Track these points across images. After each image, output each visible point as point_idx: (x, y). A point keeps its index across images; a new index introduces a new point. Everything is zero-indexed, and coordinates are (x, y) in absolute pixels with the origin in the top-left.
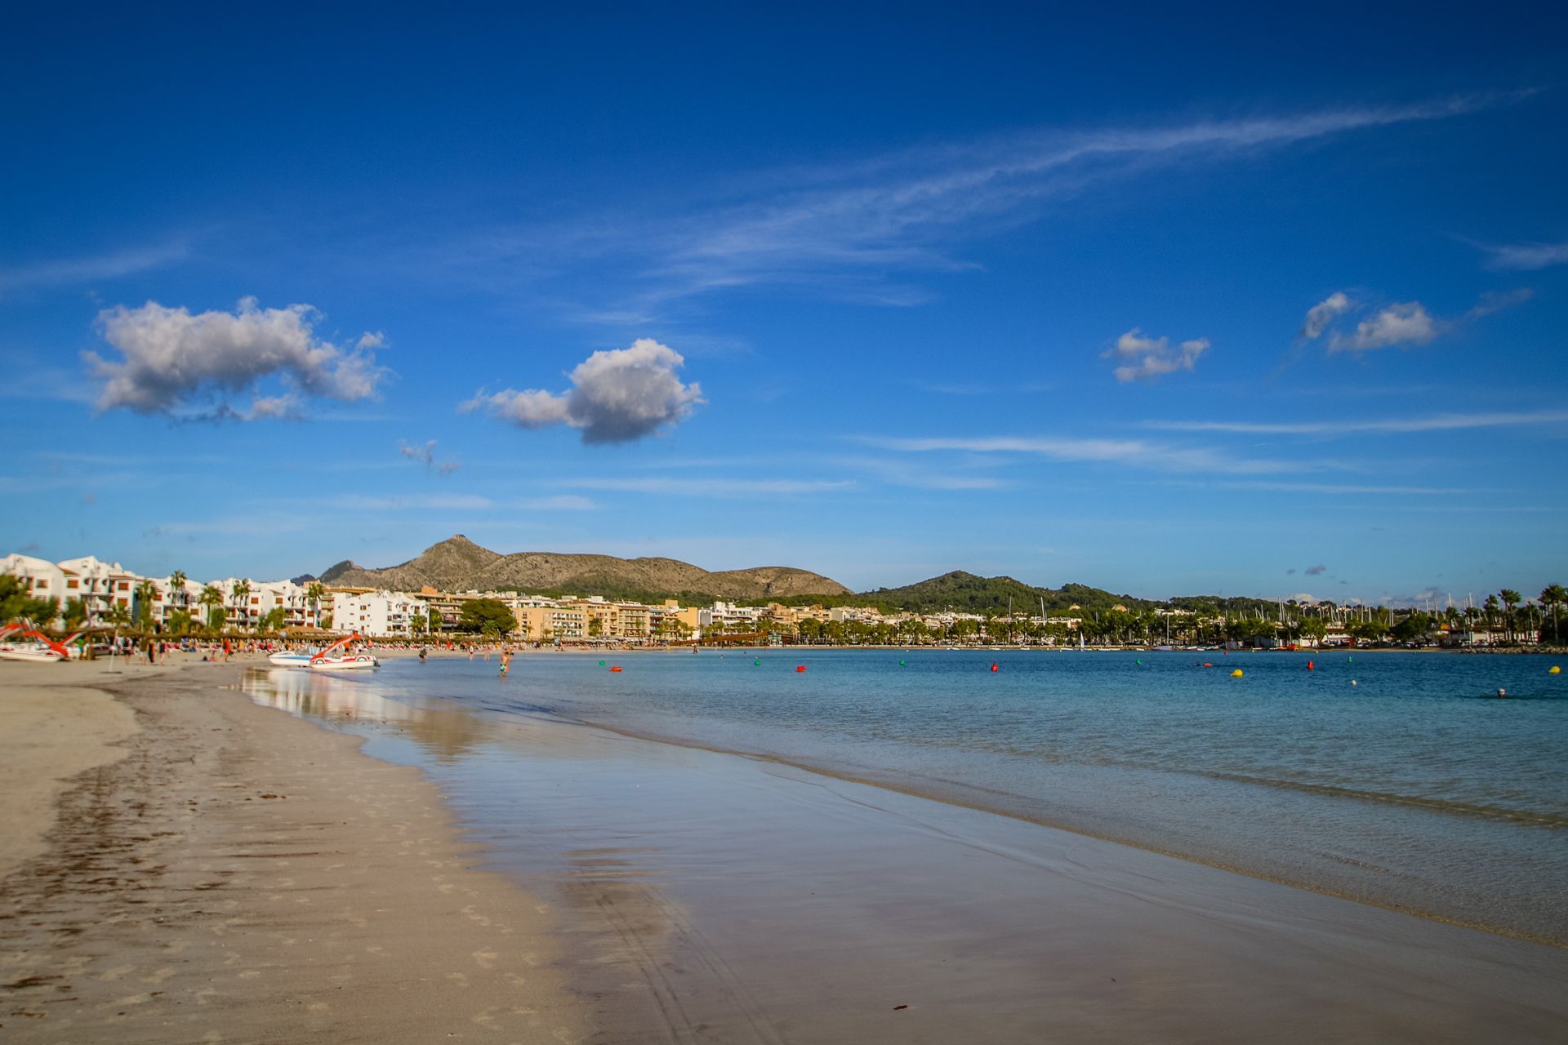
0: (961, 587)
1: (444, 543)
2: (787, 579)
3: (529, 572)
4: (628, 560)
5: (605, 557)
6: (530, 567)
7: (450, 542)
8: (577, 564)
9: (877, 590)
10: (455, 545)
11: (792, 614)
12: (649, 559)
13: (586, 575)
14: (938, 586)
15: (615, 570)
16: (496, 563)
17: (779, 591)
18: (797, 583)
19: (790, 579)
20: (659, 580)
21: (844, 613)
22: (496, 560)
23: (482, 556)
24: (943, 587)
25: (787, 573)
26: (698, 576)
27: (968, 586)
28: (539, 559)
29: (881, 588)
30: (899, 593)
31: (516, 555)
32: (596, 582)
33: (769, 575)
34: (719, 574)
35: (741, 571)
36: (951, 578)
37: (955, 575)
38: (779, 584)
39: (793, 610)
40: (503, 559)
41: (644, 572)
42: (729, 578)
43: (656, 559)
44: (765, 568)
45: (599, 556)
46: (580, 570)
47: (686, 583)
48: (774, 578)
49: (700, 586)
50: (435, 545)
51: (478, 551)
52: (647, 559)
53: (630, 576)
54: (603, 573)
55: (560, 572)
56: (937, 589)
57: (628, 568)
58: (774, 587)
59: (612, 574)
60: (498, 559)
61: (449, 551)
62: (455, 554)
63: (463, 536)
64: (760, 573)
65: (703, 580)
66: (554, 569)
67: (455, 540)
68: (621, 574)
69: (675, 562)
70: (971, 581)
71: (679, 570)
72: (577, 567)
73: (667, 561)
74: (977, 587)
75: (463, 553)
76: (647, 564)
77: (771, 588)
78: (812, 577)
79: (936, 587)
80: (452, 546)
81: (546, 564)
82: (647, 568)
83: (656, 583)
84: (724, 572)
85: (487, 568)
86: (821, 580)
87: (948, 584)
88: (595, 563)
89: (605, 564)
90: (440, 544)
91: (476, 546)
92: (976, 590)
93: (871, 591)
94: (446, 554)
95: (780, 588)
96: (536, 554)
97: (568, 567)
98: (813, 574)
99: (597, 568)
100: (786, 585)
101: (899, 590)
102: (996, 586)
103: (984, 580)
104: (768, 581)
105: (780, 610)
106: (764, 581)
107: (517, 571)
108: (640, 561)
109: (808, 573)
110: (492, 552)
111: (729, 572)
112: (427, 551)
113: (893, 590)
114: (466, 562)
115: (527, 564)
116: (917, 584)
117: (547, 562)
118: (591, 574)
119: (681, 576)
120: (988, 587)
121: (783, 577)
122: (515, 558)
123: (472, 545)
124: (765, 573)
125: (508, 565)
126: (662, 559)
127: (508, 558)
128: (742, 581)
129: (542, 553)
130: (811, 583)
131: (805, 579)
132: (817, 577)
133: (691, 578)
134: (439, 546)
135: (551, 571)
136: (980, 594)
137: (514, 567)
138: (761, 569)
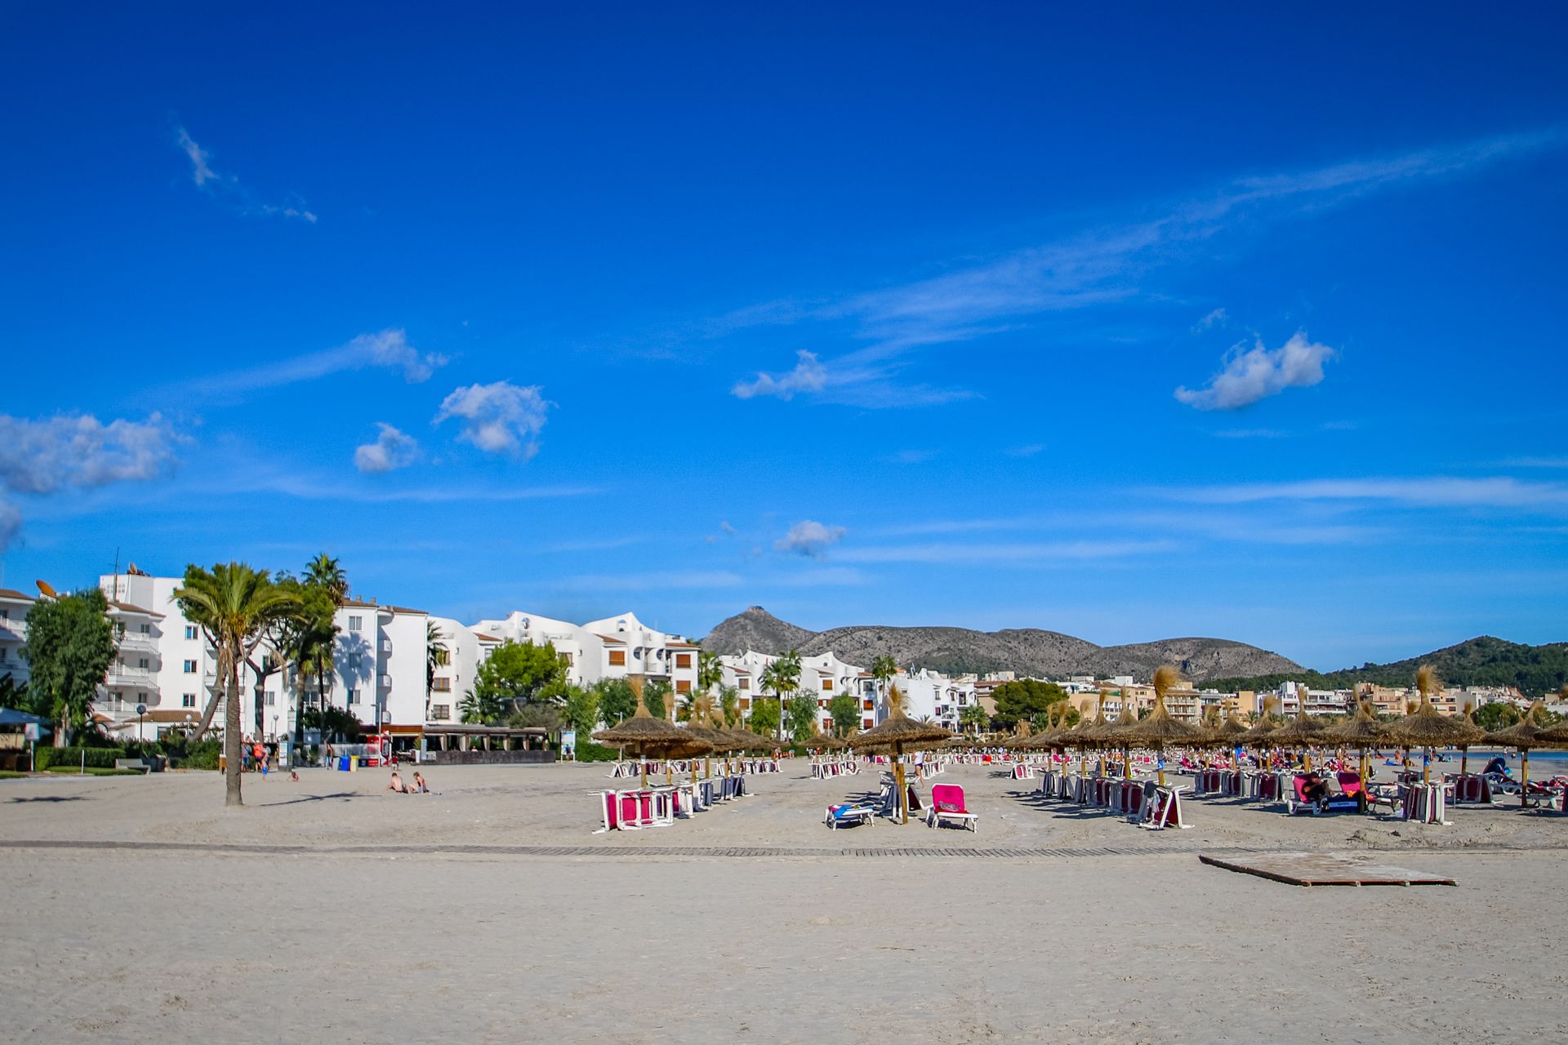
0: (1494, 660)
1: (736, 617)
2: (1212, 654)
3: (858, 653)
4: (989, 634)
5: (958, 630)
6: (859, 646)
7: (745, 616)
8: (921, 641)
9: (1360, 666)
10: (750, 619)
11: (1399, 699)
12: (1017, 632)
13: (935, 655)
14: (1456, 659)
15: (972, 647)
16: (813, 641)
17: (1201, 672)
18: (1227, 659)
19: (1215, 654)
20: (1032, 660)
22: (812, 638)
23: (787, 634)
24: (1463, 661)
25: (1210, 646)
26: (1086, 653)
27: (1505, 659)
28: (869, 635)
29: (1366, 664)
30: (1395, 671)
31: (839, 630)
32: (949, 664)
33: (1185, 649)
34: (1113, 649)
35: (1145, 644)
36: (1475, 648)
37: (1480, 643)
38: (1200, 661)
39: (1399, 692)
40: (822, 637)
41: (1011, 648)
42: (1127, 654)
43: (1026, 631)
44: (1178, 640)
45: (951, 629)
46: (925, 649)
47: (1070, 663)
48: (1192, 653)
49: (1090, 666)
50: (727, 621)
51: (780, 628)
52: (1014, 631)
53: (993, 655)
54: (957, 652)
55: (899, 651)
56: (1454, 664)
57: (990, 644)
58: (1193, 667)
59: (970, 653)
60: (815, 636)
61: (744, 627)
62: (753, 632)
63: (760, 608)
64: (1171, 647)
65: (1093, 659)
66: (890, 648)
67: (752, 614)
68: (981, 652)
69: (1052, 635)
70: (1508, 651)
71: (1058, 645)
72: (921, 644)
73: (1043, 634)
74: (1524, 659)
75: (763, 631)
76: (1014, 638)
77: (1188, 669)
78: (1248, 651)
79: (1453, 661)
80: (747, 621)
81: (880, 642)
82: (1014, 644)
83: (1029, 664)
84: (1119, 648)
85: (802, 648)
86: (1261, 655)
87: (1471, 656)
88: (945, 638)
89: (960, 639)
90: (732, 619)
91: (778, 620)
92: (1521, 662)
93: (1352, 668)
94: (740, 632)
95: (1202, 667)
96: (865, 628)
97: (910, 644)
98: (1248, 646)
99: (948, 645)
100: (1211, 663)
101: (1394, 665)
102: (1555, 657)
103: (1530, 649)
104: (1184, 658)
106: (1177, 658)
107: (841, 652)
108: (1004, 634)
109: (1240, 645)
110: (799, 629)
111: (1127, 647)
112: (716, 629)
113: (1384, 666)
114: (767, 642)
115: (854, 642)
116: (1421, 656)
117: (880, 638)
118: (942, 654)
119: (1062, 653)
120: (1541, 658)
121: (1205, 651)
122: (838, 635)
123: (773, 619)
124: (1178, 646)
125: (828, 646)
126: (1034, 630)
127: (828, 635)
128: (1146, 657)
129: (873, 627)
130: (1247, 659)
131: (1238, 654)
132: (1254, 651)
133: (1077, 657)
134: (730, 622)
135: (886, 651)
136: (1533, 669)
137: (837, 647)
138: (1172, 641)
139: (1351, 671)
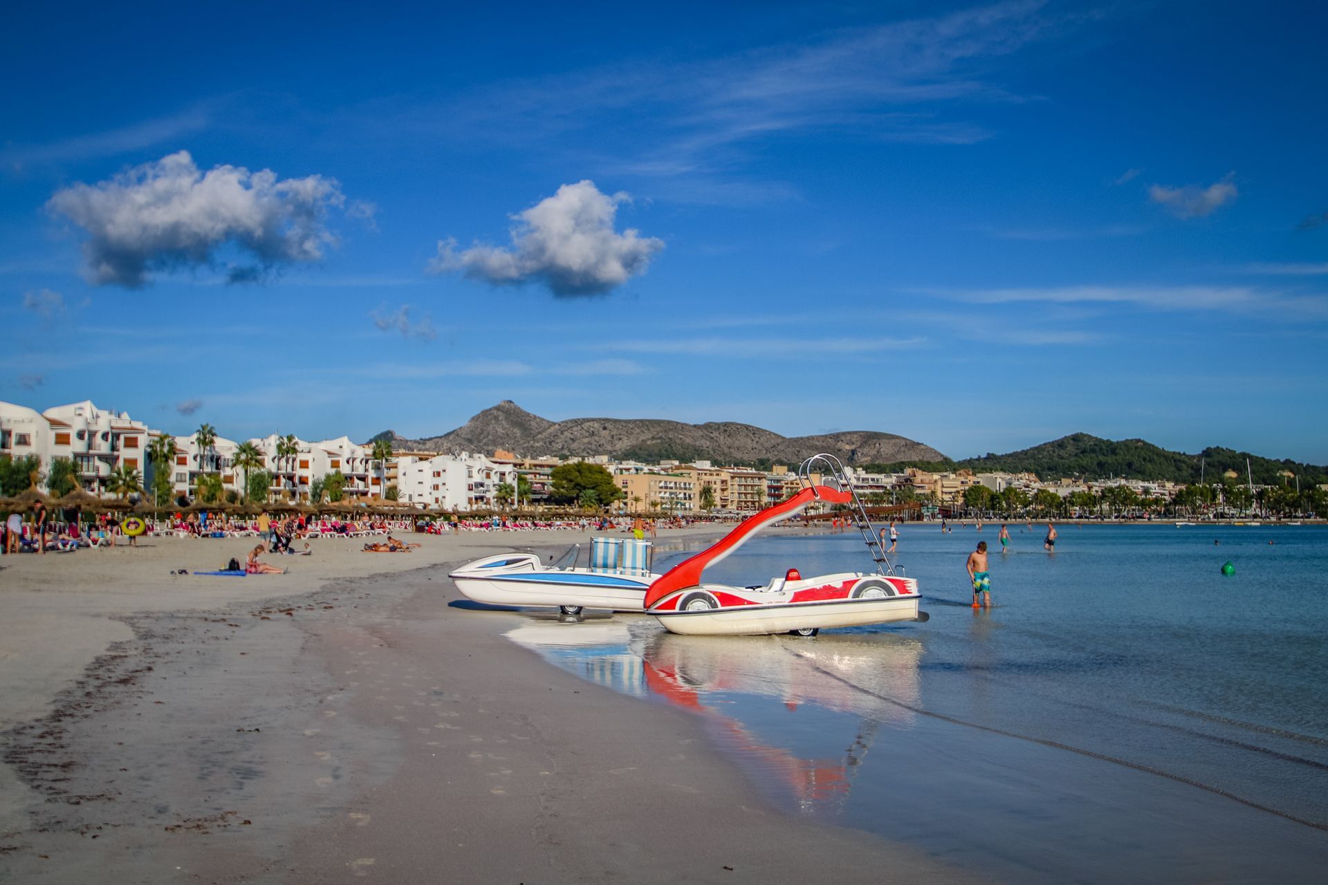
0: (1084, 452)
1: (490, 410)
2: (875, 445)
3: (586, 440)
4: (695, 426)
5: (669, 422)
6: (587, 434)
7: (498, 408)
8: (638, 431)
9: (984, 455)
10: (502, 411)
12: (718, 424)
13: (649, 442)
14: (1057, 450)
15: (680, 436)
16: (549, 430)
17: (866, 459)
18: (886, 449)
19: (877, 445)
20: (730, 448)
21: (999, 480)
22: (549, 428)
23: (533, 423)
24: (1062, 452)
25: (873, 438)
26: (773, 442)
27: (1093, 451)
28: (596, 425)
29: (988, 454)
30: (1010, 460)
31: (571, 421)
32: (660, 450)
33: (854, 440)
34: (796, 440)
35: (823, 436)
36: (1071, 442)
37: (1076, 438)
38: (865, 450)
40: (557, 426)
41: (712, 438)
42: (807, 444)
43: (726, 424)
44: (849, 433)
45: (663, 421)
46: (642, 438)
47: (760, 451)
48: (859, 444)
49: (776, 453)
50: (482, 412)
51: (527, 419)
52: (716, 424)
53: (697, 444)
54: (667, 440)
55: (620, 439)
56: (1055, 455)
57: (695, 434)
58: (859, 454)
59: (678, 441)
60: (551, 426)
61: (496, 418)
62: (503, 422)
63: (511, 402)
64: (843, 438)
65: (779, 447)
66: (613, 436)
67: (503, 407)
68: (688, 441)
69: (747, 427)
70: (1096, 445)
71: (751, 435)
72: (638, 434)
73: (739, 427)
74: (1105, 452)
75: (512, 421)
76: (716, 430)
77: (856, 456)
78: (903, 443)
79: (1054, 452)
80: (500, 413)
81: (605, 431)
82: (715, 434)
83: (726, 450)
84: (802, 438)
85: (540, 436)
86: (914, 445)
87: (1068, 449)
88: (659, 429)
89: (670, 430)
90: (487, 411)
91: (525, 412)
92: (1104, 454)
93: (976, 457)
94: (493, 422)
95: (867, 455)
96: (593, 420)
97: (629, 434)
98: (904, 438)
99: (660, 434)
100: (874, 452)
101: (1010, 455)
102: (1128, 450)
103: (1112, 443)
104: (853, 447)
105: (920, 476)
106: (848, 447)
107: (572, 439)
108: (708, 426)
109: (898, 437)
110: (543, 419)
111: (808, 438)
112: (473, 419)
113: (1002, 456)
114: (515, 430)
115: (583, 432)
116: (1031, 448)
117: (605, 428)
118: (654, 442)
119: (755, 443)
120: (1118, 451)
121: (870, 442)
122: (570, 425)
123: (522, 411)
124: (849, 438)
125: (562, 434)
126: (732, 424)
127: (562, 425)
128: (823, 447)
129: (600, 419)
130: (902, 449)
131: (895, 445)
132: (908, 442)
133: (766, 445)
134: (486, 413)
135: (610, 439)
136: (1110, 459)
137: (569, 435)
138: (844, 434)
139: (976, 460)
